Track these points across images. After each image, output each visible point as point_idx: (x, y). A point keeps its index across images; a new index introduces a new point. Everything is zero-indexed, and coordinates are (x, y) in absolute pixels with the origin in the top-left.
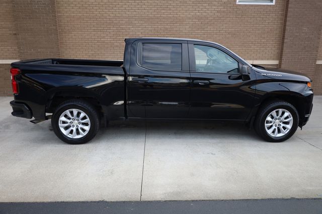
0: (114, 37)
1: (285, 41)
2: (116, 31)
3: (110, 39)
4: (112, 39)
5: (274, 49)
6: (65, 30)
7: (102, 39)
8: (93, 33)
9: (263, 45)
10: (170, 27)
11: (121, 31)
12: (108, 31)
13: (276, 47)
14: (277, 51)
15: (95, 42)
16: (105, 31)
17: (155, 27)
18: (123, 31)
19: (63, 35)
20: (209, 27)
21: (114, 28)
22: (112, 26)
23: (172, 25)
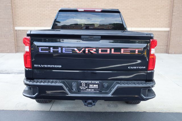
0: (52, 11)
1: (174, 14)
2: (53, 7)
3: (49, 13)
4: (50, 13)
5: (166, 20)
6: (17, 6)
7: (43, 13)
8: (37, 8)
9: (158, 16)
10: (90, 4)
11: (56, 7)
12: (47, 7)
13: (168, 18)
14: (168, 21)
15: (38, 14)
16: (46, 7)
17: (80, 4)
18: (58, 7)
19: (16, 9)
20: (118, 4)
21: (51, 5)
22: (50, 4)
23: (92, 2)
